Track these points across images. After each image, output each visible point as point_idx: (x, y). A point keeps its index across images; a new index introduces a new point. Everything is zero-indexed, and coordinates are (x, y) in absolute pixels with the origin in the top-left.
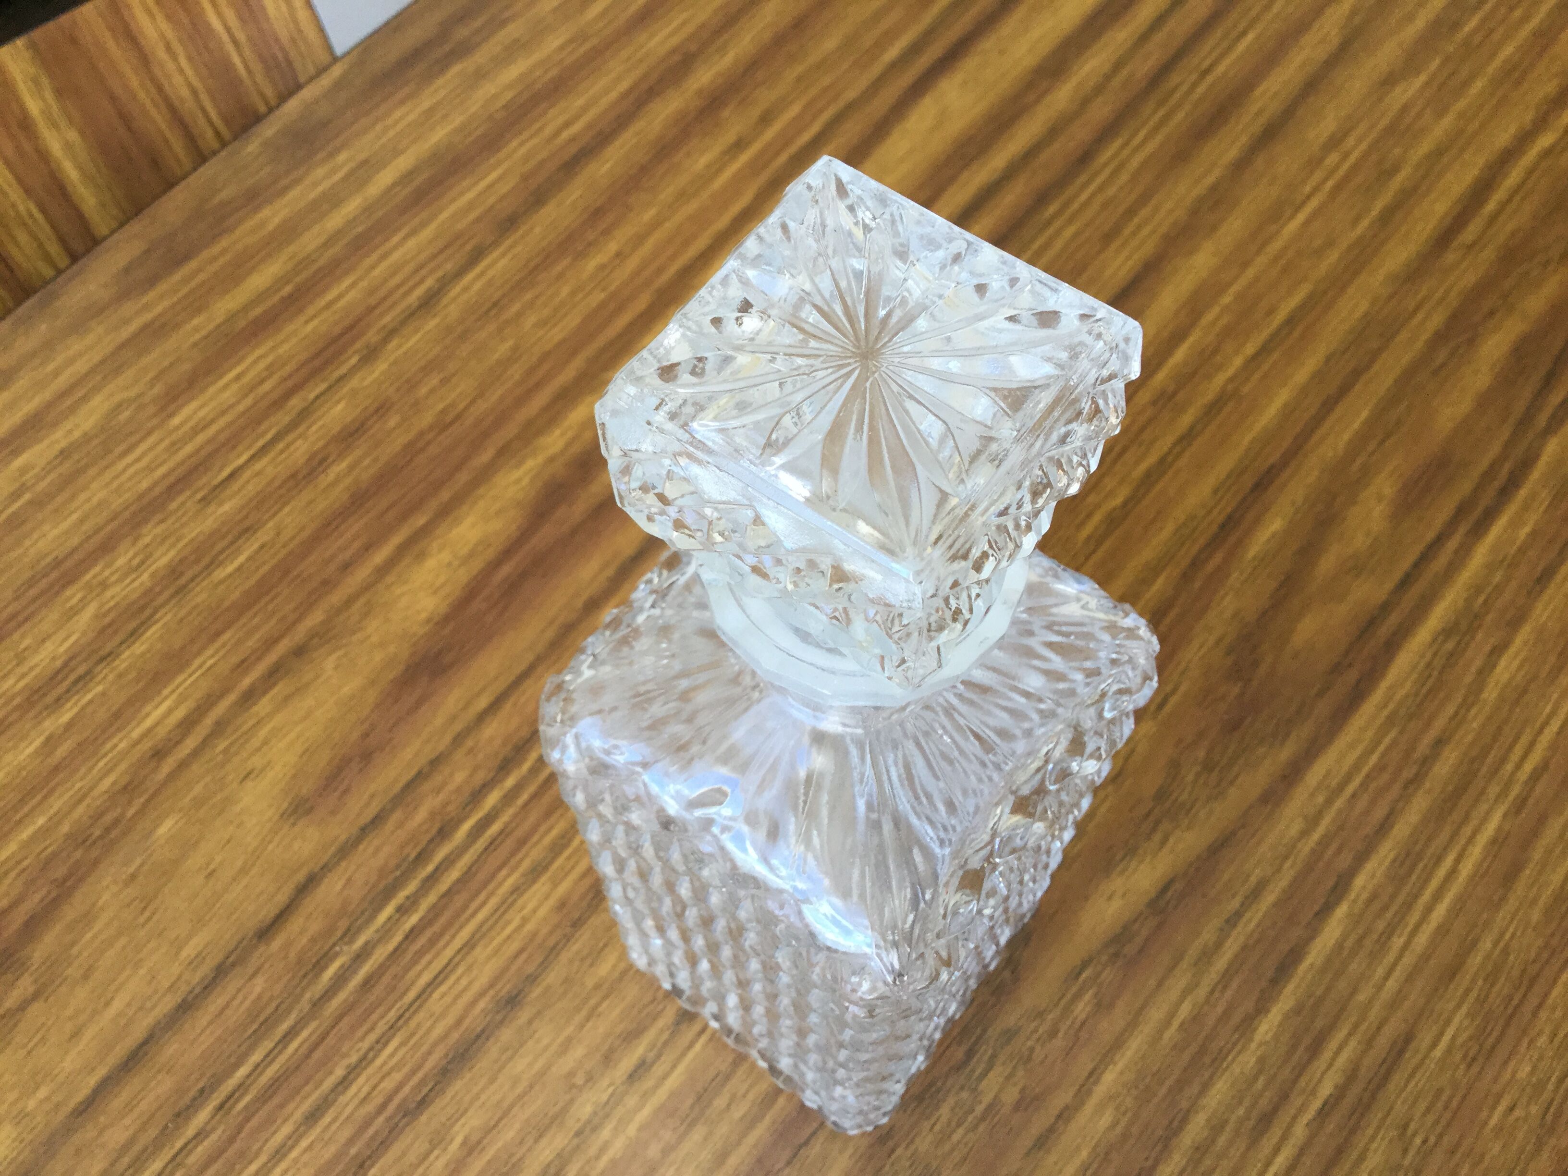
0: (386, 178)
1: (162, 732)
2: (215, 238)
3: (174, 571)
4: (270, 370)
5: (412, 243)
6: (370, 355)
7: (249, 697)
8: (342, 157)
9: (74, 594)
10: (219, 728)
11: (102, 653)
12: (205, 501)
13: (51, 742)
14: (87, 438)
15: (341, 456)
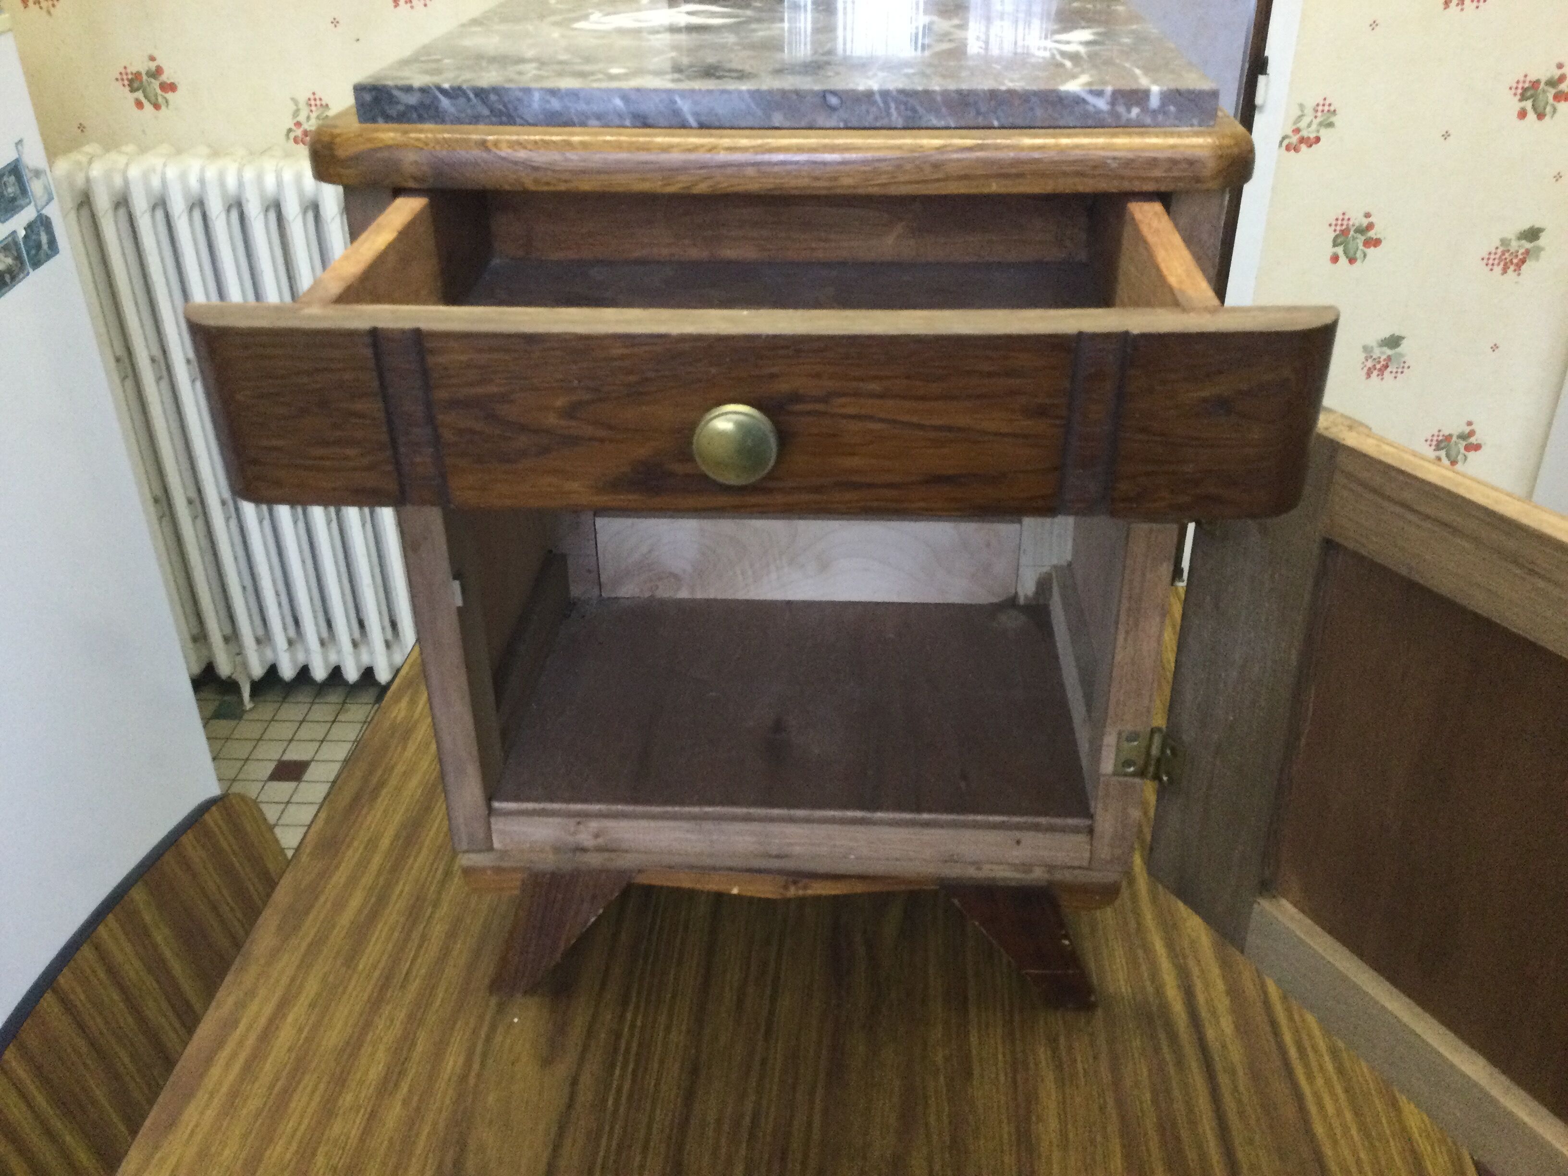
0: (385, 843)
1: (458, 1070)
2: (317, 898)
3: (410, 1017)
4: (392, 930)
5: (420, 859)
6: (436, 905)
7: (488, 1039)
8: (356, 844)
9: (367, 1049)
10: (485, 1055)
11: (402, 1059)
12: (403, 987)
13: (405, 1103)
14: (319, 995)
15: (455, 943)
